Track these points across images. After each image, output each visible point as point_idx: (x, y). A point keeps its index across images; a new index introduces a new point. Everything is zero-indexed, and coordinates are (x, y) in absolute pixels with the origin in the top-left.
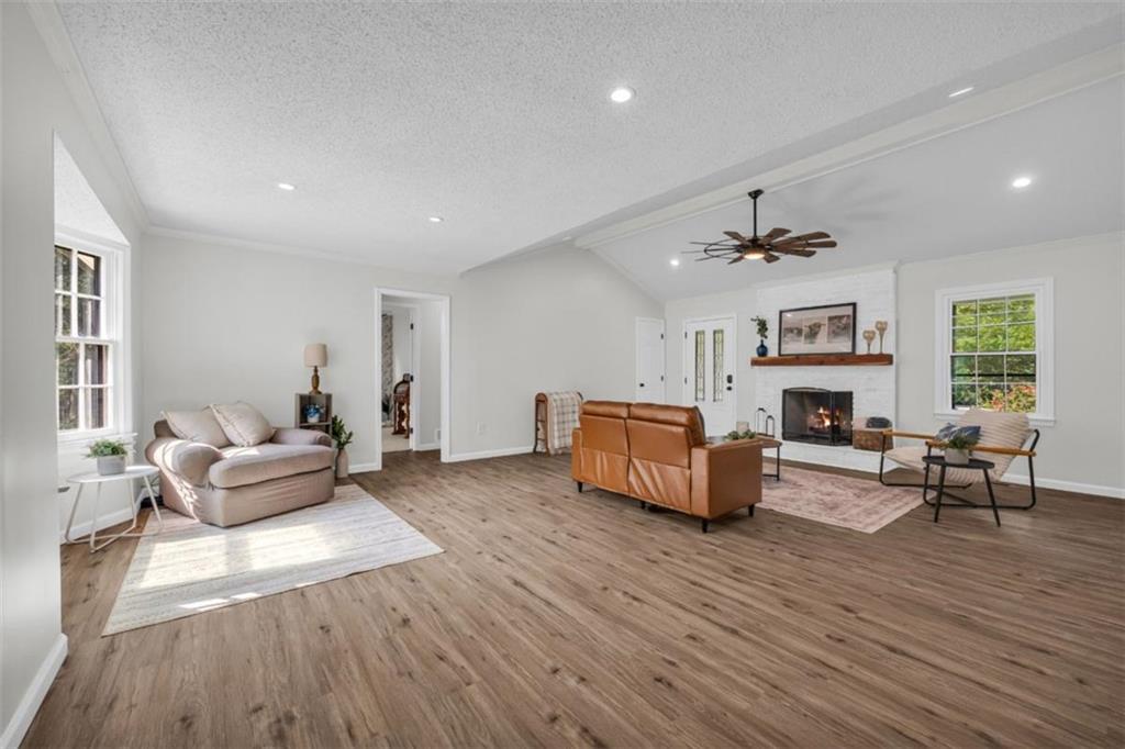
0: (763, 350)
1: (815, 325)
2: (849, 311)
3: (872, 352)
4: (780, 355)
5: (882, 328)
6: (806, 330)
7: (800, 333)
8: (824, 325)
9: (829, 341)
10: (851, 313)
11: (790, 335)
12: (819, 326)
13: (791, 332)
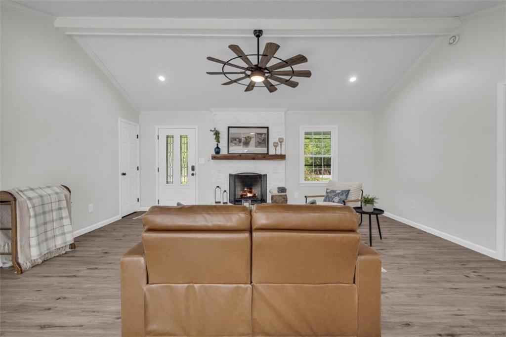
0: (218, 150)
1: (248, 137)
2: (265, 131)
3: (277, 153)
4: (228, 153)
5: (281, 141)
6: (243, 140)
7: (240, 141)
8: (253, 137)
9: (256, 147)
10: (266, 132)
11: (235, 142)
12: (251, 138)
13: (236, 140)
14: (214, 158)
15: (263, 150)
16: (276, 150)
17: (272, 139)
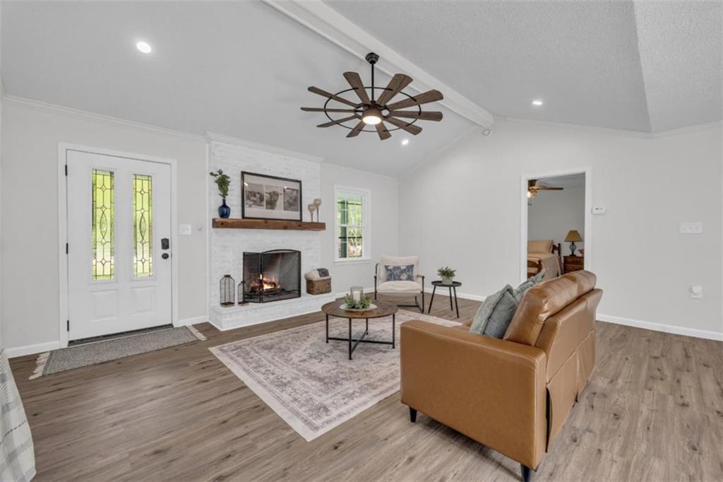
0: (224, 211)
1: (274, 193)
2: (296, 186)
3: (313, 221)
4: (243, 217)
5: (317, 203)
6: (266, 197)
7: (261, 199)
8: (281, 194)
9: (285, 209)
11: (253, 198)
12: (277, 195)
13: (255, 196)
14: (216, 224)
15: (294, 215)
16: (312, 215)
17: (307, 200)
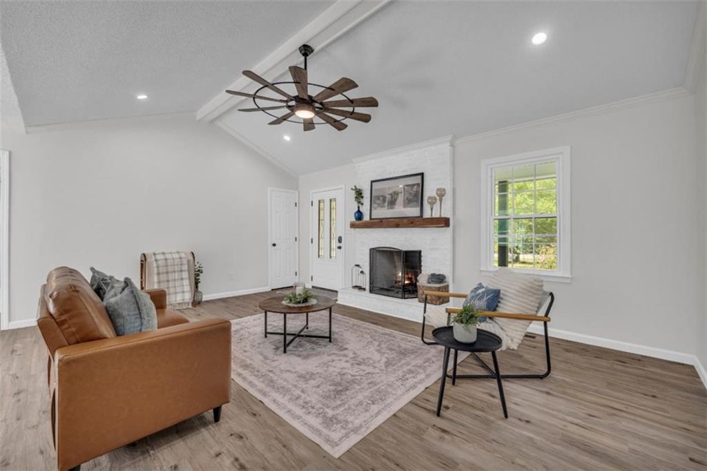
0: (359, 215)
1: (395, 193)
2: (419, 180)
3: (434, 216)
4: (371, 219)
5: (441, 193)
6: (388, 197)
7: (384, 200)
8: (401, 193)
9: (404, 207)
10: (420, 182)
11: (378, 202)
12: (398, 194)
13: (379, 199)
14: (353, 226)
16: (432, 210)
17: (430, 192)
